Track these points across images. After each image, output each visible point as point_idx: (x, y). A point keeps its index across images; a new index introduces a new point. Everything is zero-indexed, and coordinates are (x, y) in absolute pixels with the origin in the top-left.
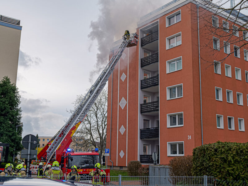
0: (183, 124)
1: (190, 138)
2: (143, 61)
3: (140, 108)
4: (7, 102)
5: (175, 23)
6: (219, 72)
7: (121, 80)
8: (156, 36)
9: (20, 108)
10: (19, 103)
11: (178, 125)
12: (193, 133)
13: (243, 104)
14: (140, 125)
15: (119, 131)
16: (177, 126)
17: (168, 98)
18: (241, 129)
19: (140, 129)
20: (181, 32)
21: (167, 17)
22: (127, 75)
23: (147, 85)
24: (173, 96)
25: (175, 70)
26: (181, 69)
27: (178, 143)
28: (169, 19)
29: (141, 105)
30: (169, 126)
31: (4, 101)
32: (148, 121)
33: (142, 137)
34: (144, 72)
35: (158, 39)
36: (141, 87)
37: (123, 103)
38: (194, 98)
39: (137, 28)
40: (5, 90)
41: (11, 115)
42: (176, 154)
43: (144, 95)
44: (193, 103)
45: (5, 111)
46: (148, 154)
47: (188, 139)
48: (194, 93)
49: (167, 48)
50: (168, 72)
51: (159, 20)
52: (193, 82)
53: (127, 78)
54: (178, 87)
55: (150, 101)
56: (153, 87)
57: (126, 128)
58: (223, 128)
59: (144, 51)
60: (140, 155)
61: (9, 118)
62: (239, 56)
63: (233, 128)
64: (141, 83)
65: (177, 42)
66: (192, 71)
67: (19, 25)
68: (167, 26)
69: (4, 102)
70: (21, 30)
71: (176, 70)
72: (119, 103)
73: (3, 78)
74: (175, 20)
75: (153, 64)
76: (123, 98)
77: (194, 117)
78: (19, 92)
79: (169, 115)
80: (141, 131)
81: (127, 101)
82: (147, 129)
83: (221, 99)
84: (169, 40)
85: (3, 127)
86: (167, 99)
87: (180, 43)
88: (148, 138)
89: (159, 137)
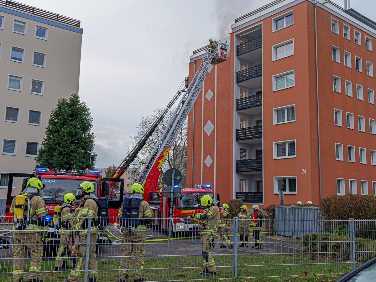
0: (295, 155)
1: (306, 172)
2: (239, 75)
3: (236, 134)
4: (78, 126)
5: (285, 27)
6: (339, 90)
7: (205, 99)
8: (259, 43)
9: (93, 134)
10: (90, 127)
11: (289, 155)
12: (310, 166)
13: (365, 131)
14: (236, 156)
15: (204, 163)
16: (287, 156)
17: (275, 122)
18: (362, 161)
19: (236, 161)
20: (293, 39)
21: (274, 20)
22: (214, 92)
23: (246, 105)
24: (280, 119)
25: (284, 87)
26: (293, 86)
27: (288, 177)
28: (276, 21)
29: (237, 130)
30: (275, 156)
31: (74, 124)
32: (245, 150)
33: (238, 171)
34: (240, 89)
35: (261, 47)
36: (237, 107)
37: (209, 128)
38: (310, 122)
39: (231, 32)
40: (75, 111)
41: (83, 142)
42: (286, 191)
43: (240, 118)
44: (309, 129)
45: (76, 137)
46: (244, 192)
47: (303, 173)
48: (310, 116)
49: (274, 59)
50: (274, 89)
51: (262, 23)
52: (310, 103)
53: (214, 96)
54: (288, 109)
55: (247, 127)
56: (254, 107)
57: (213, 159)
58: (342, 159)
59: (240, 62)
60: (236, 193)
61: (81, 146)
62: (361, 70)
63: (353, 160)
64: (237, 103)
65: (287, 51)
66: (308, 89)
67: (79, 27)
68: (273, 31)
69: (75, 126)
70: (82, 33)
71: (286, 87)
72: (204, 127)
73: (71, 95)
74: (284, 24)
75: (254, 79)
76: (209, 121)
77: (311, 146)
78: (90, 113)
79: (276, 143)
80: (237, 163)
81: (214, 126)
82: (244, 160)
83: (340, 123)
84: (276, 48)
85: (75, 157)
86: (274, 124)
87: (291, 52)
88: (247, 171)
89: (262, 170)
